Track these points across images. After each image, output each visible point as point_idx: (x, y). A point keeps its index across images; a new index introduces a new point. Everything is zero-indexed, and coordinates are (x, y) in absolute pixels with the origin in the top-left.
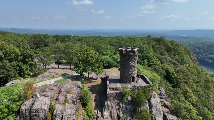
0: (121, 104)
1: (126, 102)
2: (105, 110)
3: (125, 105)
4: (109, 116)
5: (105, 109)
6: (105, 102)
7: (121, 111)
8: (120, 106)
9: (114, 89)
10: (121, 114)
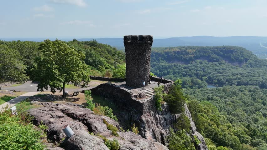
0: (157, 116)
1: (163, 110)
2: (146, 130)
3: (162, 115)
4: (152, 138)
5: (144, 128)
6: (142, 118)
7: (159, 125)
8: (156, 118)
9: (138, 97)
10: (161, 130)
